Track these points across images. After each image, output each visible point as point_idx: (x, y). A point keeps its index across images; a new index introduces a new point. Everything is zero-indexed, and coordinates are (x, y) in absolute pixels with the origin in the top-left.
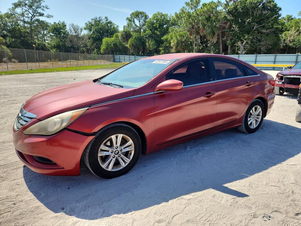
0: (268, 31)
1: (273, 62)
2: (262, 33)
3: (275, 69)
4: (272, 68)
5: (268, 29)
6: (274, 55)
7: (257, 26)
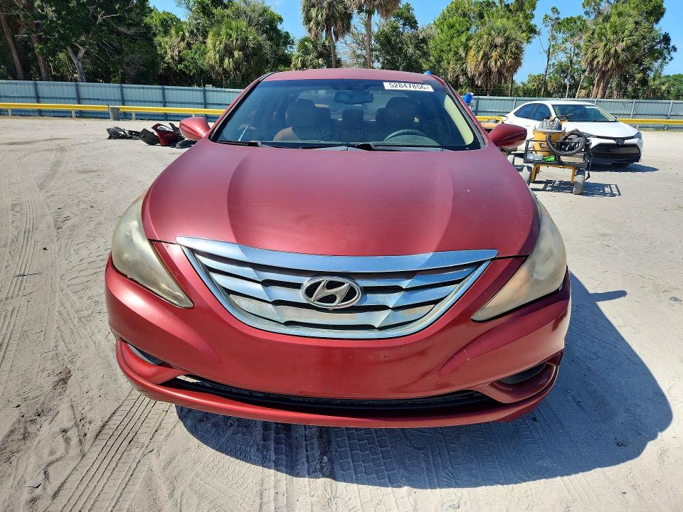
0: (133, 31)
1: (161, 102)
2: (119, 33)
3: (168, 118)
4: (162, 115)
5: (129, 26)
6: (160, 87)
7: (104, 15)
